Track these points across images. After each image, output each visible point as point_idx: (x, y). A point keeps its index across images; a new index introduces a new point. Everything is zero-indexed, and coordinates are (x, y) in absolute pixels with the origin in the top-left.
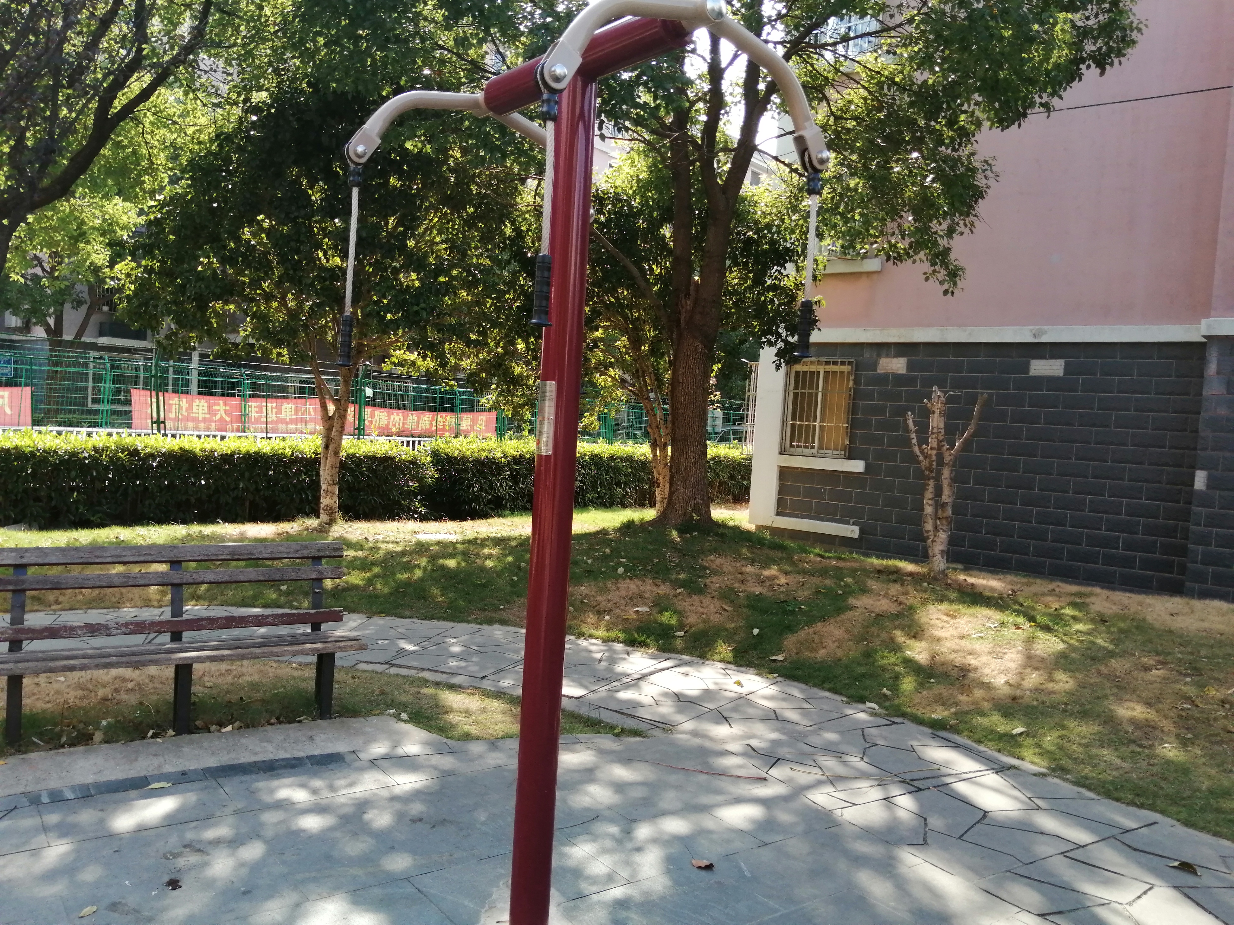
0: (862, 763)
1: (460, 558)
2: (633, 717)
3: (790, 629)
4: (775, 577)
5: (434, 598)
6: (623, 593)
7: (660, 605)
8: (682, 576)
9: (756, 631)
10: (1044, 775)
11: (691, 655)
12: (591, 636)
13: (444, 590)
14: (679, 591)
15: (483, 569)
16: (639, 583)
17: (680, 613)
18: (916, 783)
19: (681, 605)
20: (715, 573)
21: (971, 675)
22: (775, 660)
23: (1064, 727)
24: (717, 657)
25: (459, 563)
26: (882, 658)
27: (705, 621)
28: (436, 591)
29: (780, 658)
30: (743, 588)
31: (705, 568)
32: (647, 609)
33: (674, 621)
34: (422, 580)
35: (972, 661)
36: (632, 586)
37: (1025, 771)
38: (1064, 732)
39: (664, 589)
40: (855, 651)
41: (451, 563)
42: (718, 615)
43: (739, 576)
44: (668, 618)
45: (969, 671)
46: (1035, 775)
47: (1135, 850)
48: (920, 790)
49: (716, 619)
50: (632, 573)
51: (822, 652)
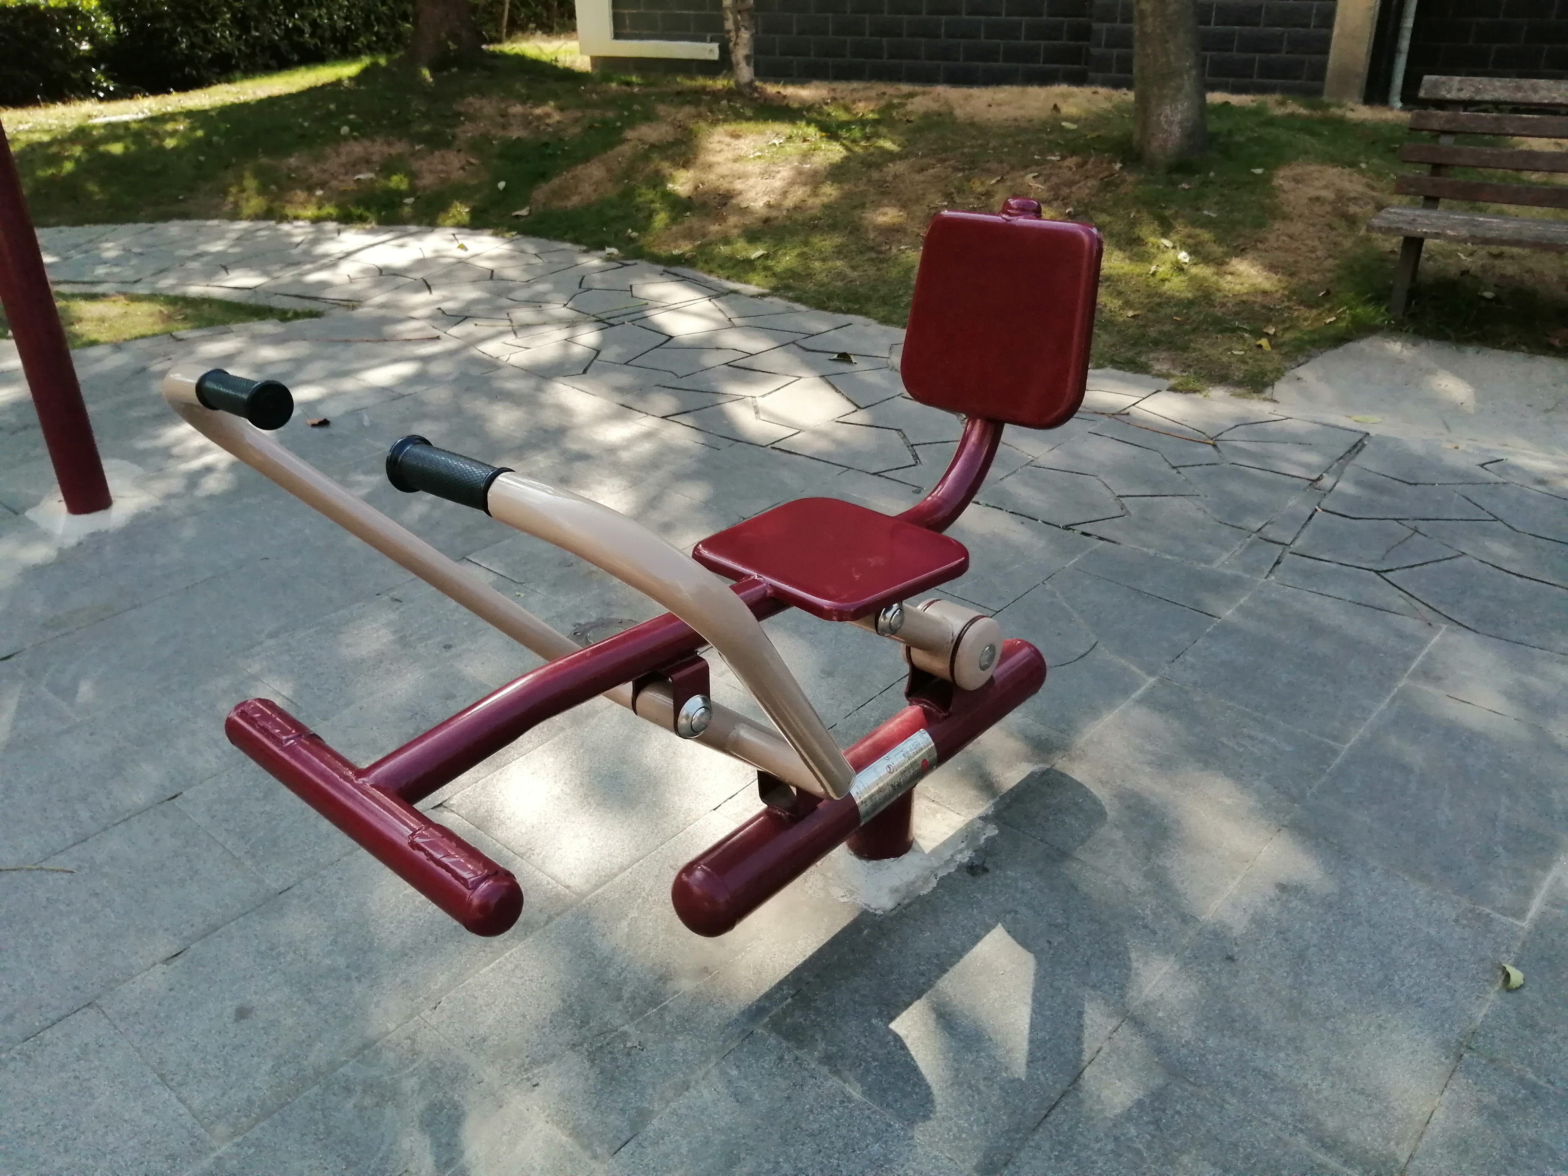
0: (564, 309)
1: (129, 141)
2: (315, 299)
3: (544, 176)
4: (548, 115)
5: (89, 195)
6: (343, 159)
7: (388, 168)
8: (427, 128)
9: (502, 185)
10: (763, 295)
11: (419, 224)
12: (296, 218)
13: (103, 184)
14: (417, 148)
15: (161, 150)
16: (367, 143)
17: (413, 176)
18: (611, 321)
19: (416, 165)
20: (472, 118)
21: (734, 201)
22: (517, 216)
23: (806, 243)
24: (449, 222)
25: (126, 148)
26: (640, 195)
27: (443, 181)
28: (92, 187)
29: (524, 212)
30: (501, 133)
31: (460, 114)
32: (371, 175)
33: (404, 186)
34: (71, 175)
35: (738, 185)
36: (357, 149)
37: (745, 295)
38: (805, 249)
39: (399, 148)
40: (611, 191)
41: (117, 148)
42: (461, 172)
43: (501, 120)
44: (398, 182)
45: (732, 197)
46: (752, 296)
47: (808, 350)
48: (612, 325)
49: (458, 175)
50: (361, 131)
51: (575, 200)
